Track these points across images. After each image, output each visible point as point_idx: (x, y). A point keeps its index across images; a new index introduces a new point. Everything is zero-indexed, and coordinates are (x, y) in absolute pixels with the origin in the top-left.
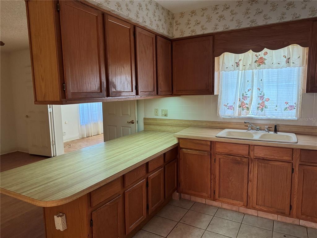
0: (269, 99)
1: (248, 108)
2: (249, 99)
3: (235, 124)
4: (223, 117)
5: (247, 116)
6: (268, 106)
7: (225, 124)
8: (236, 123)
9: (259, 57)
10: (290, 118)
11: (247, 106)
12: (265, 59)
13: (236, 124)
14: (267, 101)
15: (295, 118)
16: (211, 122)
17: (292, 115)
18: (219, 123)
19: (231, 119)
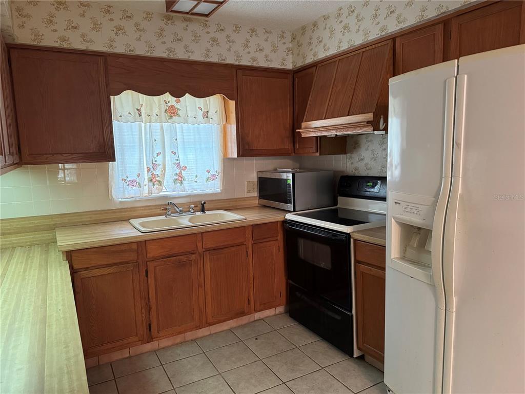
0: (186, 167)
1: (160, 183)
2: (160, 168)
3: (142, 210)
4: (120, 199)
5: (161, 193)
6: (186, 177)
7: (125, 212)
8: (143, 207)
9: (169, 104)
10: (212, 191)
11: (158, 179)
12: (178, 109)
13: (144, 210)
14: (184, 170)
15: (218, 190)
16: (99, 212)
17: (215, 187)
18: (114, 211)
19: (136, 201)
